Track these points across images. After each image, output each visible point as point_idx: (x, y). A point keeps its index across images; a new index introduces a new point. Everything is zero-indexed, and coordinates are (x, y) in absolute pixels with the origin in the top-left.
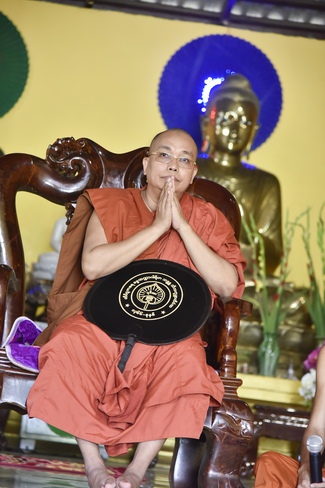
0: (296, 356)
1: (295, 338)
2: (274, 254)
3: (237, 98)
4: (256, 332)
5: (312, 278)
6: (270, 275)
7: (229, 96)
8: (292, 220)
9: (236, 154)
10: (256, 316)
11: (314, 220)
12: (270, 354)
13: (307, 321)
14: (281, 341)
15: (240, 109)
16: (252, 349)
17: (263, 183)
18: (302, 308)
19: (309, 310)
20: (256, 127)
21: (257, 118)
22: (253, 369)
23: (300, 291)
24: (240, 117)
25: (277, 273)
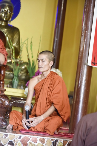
0: (23, 82)
1: (23, 77)
2: (17, 52)
3: (7, 5)
4: (12, 75)
5: (29, 59)
6: (16, 58)
7: (4, 4)
8: (23, 42)
9: (6, 22)
10: (11, 70)
11: (29, 42)
12: (16, 82)
13: (27, 72)
14: (19, 78)
15: (8, 8)
16: (10, 80)
17: (14, 30)
18: (26, 68)
19: (28, 69)
20: (13, 14)
21: (13, 11)
22: (10, 86)
23: (25, 63)
24: (8, 10)
25: (18, 58)
